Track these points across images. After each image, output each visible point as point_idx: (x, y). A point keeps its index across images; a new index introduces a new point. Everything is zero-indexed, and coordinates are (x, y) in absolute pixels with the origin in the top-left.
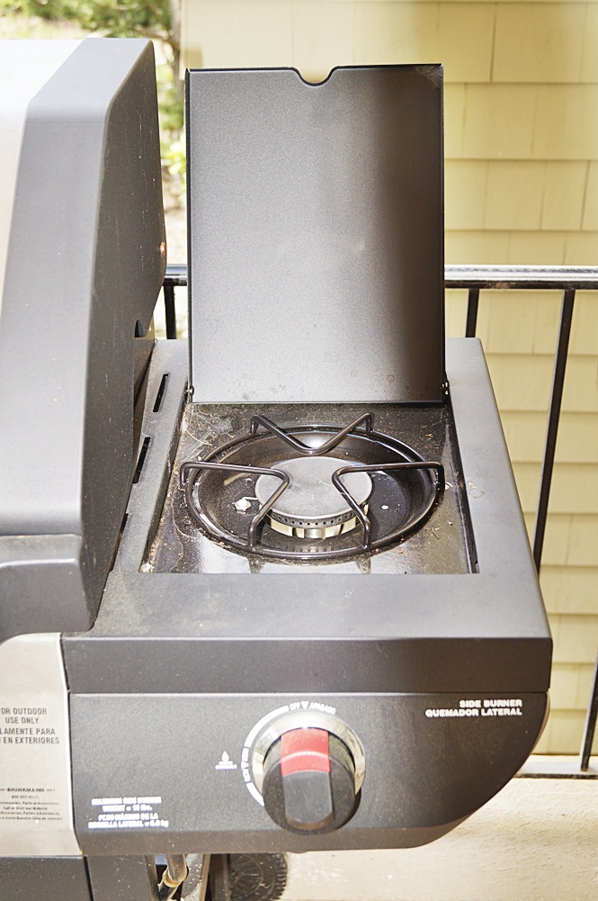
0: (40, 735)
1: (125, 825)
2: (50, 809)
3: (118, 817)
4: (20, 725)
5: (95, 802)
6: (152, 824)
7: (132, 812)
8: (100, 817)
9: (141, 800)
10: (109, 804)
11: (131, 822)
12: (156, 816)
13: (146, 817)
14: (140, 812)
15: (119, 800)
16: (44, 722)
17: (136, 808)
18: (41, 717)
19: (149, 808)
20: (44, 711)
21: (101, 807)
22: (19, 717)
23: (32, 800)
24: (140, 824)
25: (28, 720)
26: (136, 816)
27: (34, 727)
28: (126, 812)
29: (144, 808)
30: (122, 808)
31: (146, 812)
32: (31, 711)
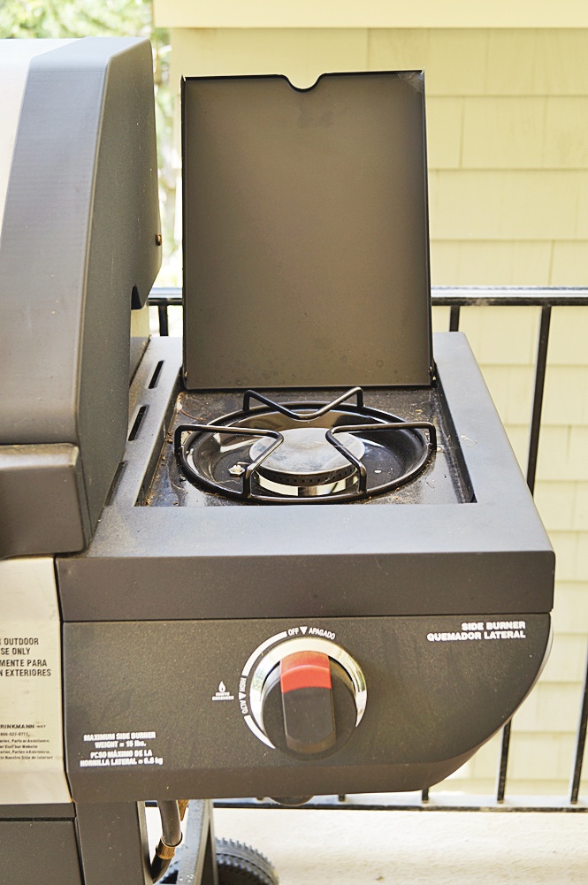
0: (31, 667)
1: (118, 762)
2: (41, 746)
3: (111, 754)
4: (11, 657)
5: (87, 738)
6: (146, 761)
7: (126, 748)
8: (93, 754)
9: (134, 735)
10: (102, 740)
11: (125, 759)
12: (150, 753)
13: (138, 753)
14: (134, 749)
15: (112, 736)
16: (35, 653)
17: (130, 744)
18: (32, 647)
19: (142, 744)
20: (36, 641)
21: (93, 742)
22: (10, 647)
23: (22, 738)
24: (133, 762)
25: (20, 651)
26: (130, 753)
27: (25, 658)
28: (119, 749)
29: (138, 744)
30: (114, 744)
31: (139, 748)
32: (22, 641)
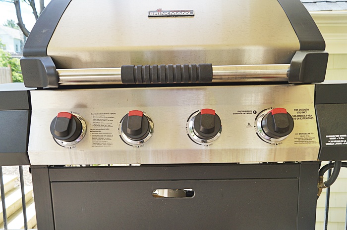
0: (307, 117)
1: (336, 144)
2: (313, 140)
3: (334, 141)
4: (301, 114)
5: (327, 136)
6: (345, 143)
7: (338, 140)
8: (329, 141)
9: (340, 136)
10: (332, 137)
11: (338, 143)
12: (346, 141)
13: (342, 141)
14: (341, 140)
15: (334, 136)
16: (308, 113)
17: (339, 138)
18: (307, 111)
19: (343, 138)
20: (308, 110)
21: (329, 138)
22: (301, 111)
23: (307, 137)
24: (341, 144)
25: (304, 112)
26: (340, 141)
27: (306, 114)
28: (336, 140)
29: (342, 138)
30: (335, 138)
31: (343, 140)
32: (304, 110)
